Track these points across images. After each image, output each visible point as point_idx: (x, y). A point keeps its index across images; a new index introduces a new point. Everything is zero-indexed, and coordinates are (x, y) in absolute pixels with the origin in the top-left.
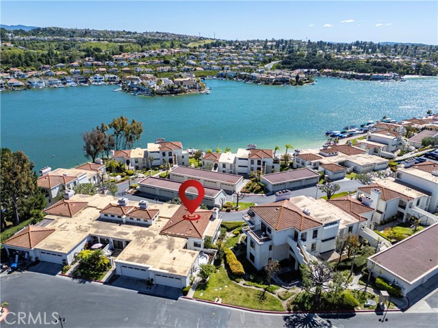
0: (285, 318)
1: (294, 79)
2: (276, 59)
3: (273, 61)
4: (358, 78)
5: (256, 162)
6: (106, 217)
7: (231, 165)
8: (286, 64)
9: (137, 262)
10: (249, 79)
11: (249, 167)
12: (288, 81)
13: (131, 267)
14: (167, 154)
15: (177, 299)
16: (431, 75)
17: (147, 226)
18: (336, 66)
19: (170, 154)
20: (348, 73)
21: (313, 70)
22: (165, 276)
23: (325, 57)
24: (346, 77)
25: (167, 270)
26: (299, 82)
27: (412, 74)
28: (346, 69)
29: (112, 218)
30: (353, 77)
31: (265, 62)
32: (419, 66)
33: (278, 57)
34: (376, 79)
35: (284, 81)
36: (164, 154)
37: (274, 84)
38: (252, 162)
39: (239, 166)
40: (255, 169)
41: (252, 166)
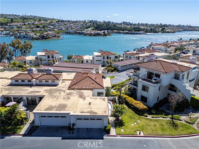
1: (103, 33)
2: (92, 27)
3: (90, 27)
4: (129, 34)
5: (106, 57)
6: (17, 83)
7: (91, 60)
8: (97, 28)
10: (82, 34)
11: (102, 61)
12: (100, 34)
14: (51, 57)
15: (103, 139)
16: (157, 33)
17: (56, 85)
18: (119, 29)
19: (53, 57)
20: (125, 32)
21: (109, 31)
22: (86, 118)
23: (114, 25)
24: (124, 33)
25: (88, 112)
26: (105, 35)
27: (149, 32)
28: (123, 30)
29: (23, 83)
30: (127, 33)
31: (87, 28)
32: (151, 29)
33: (93, 26)
34: (137, 34)
35: (98, 35)
36: (49, 57)
37: (94, 36)
38: (104, 58)
39: (96, 61)
40: (106, 62)
41: (104, 60)
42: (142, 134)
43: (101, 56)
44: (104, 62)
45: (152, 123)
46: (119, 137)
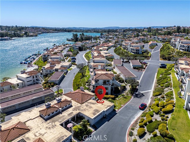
0: (134, 97)
5: (35, 77)
6: (49, 116)
7: (22, 83)
9: (98, 113)
11: (32, 80)
13: (97, 117)
15: (117, 113)
16: (21, 37)
22: (109, 110)
29: (53, 114)
38: (33, 77)
39: (27, 82)
40: (35, 80)
41: (34, 79)
42: (123, 105)
43: (31, 77)
44: (34, 81)
45: (121, 101)
46: (119, 110)
